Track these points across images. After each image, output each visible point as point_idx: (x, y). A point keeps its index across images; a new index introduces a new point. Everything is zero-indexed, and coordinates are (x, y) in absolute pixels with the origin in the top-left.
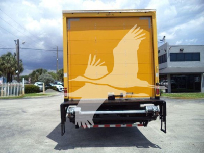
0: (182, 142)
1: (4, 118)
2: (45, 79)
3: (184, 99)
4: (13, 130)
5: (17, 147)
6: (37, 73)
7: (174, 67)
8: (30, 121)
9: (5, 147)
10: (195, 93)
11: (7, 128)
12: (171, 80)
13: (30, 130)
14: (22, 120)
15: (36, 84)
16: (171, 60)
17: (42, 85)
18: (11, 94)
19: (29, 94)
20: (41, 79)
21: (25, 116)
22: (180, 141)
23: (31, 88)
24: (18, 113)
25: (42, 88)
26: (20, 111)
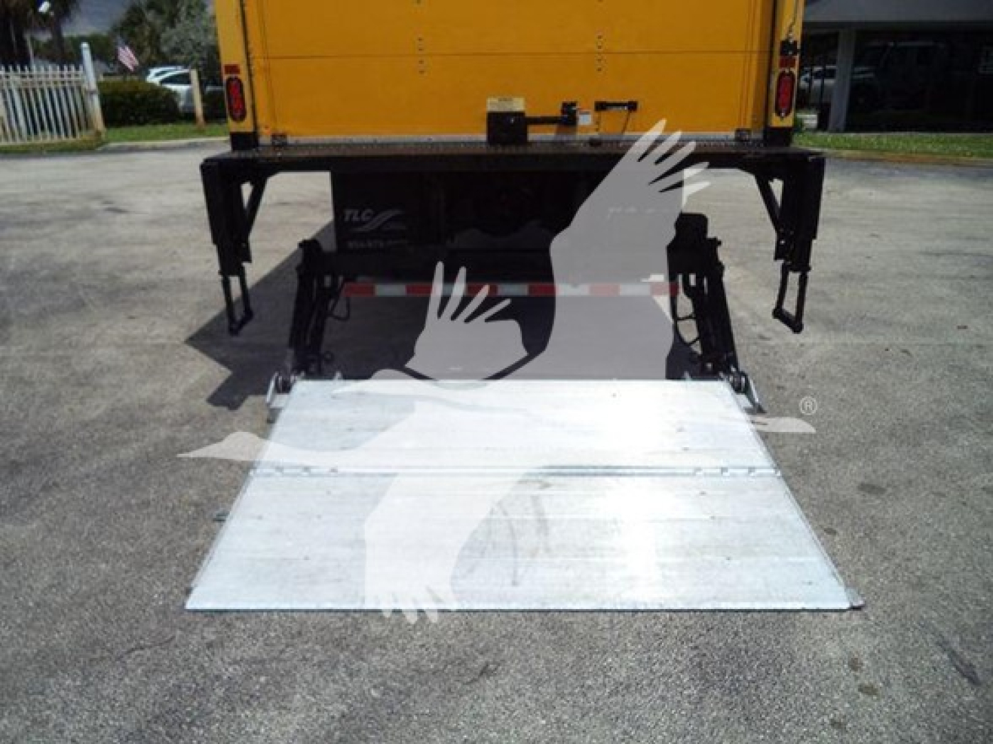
1: (20, 238)
2: (197, 45)
4: (73, 287)
5: (104, 354)
6: (150, 16)
8: (149, 249)
9: (51, 354)
10: (967, 136)
11: (45, 279)
13: (153, 286)
14: (109, 243)
15: (154, 77)
17: (184, 79)
18: (34, 129)
19: (125, 130)
20: (176, 51)
21: (120, 227)
23: (131, 95)
24: (84, 216)
25: (189, 96)
26: (95, 205)
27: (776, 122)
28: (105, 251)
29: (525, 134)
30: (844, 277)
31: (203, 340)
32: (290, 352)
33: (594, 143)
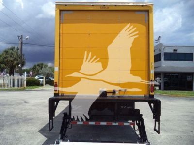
0: (171, 134)
1: (8, 108)
2: (45, 73)
3: (176, 96)
4: (17, 119)
5: (22, 134)
6: (38, 67)
7: (167, 66)
8: (32, 111)
9: (12, 133)
10: (187, 92)
11: (12, 117)
12: (165, 78)
13: (33, 119)
14: (25, 110)
15: (36, 78)
16: (165, 60)
17: (42, 78)
18: (13, 86)
19: (30, 87)
20: (42, 73)
21: (27, 106)
22: (168, 134)
23: (32, 81)
24: (20, 104)
25: (43, 81)
26: (23, 102)
27: (151, 94)
28: (24, 111)
29: (106, 95)
30: (167, 120)
31: (42, 131)
32: (60, 135)
33: (119, 97)
